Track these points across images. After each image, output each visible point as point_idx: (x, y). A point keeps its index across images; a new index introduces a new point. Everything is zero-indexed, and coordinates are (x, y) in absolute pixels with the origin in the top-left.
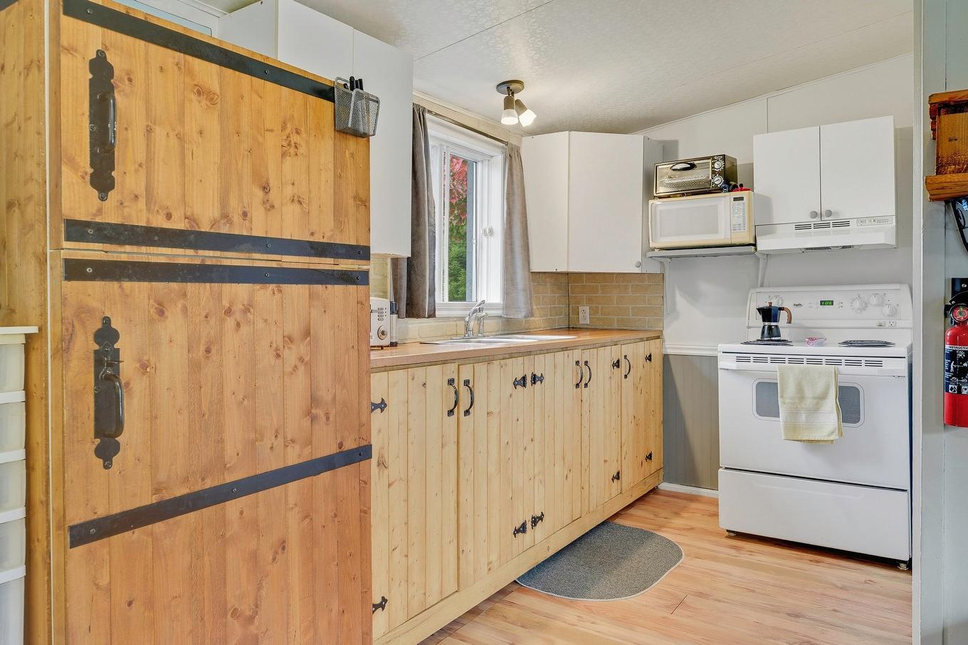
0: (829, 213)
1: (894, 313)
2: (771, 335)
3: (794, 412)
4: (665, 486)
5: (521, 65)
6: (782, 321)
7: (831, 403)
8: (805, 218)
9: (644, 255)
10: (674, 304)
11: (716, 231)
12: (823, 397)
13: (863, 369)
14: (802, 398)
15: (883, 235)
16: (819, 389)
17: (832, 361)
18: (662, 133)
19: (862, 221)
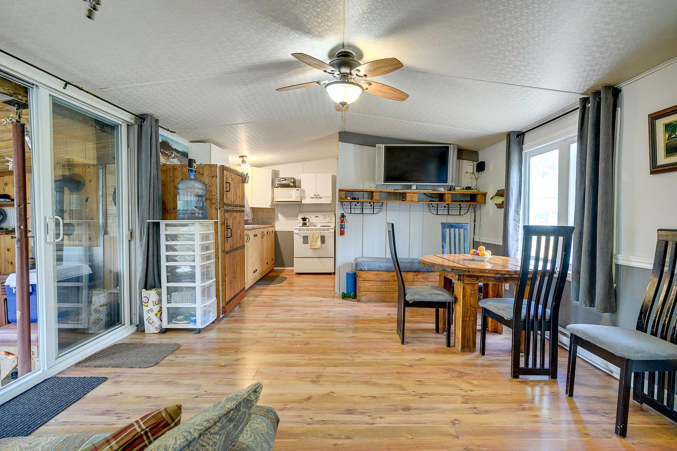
0: (318, 195)
1: (331, 219)
2: (304, 224)
3: (312, 242)
4: (275, 268)
5: (245, 152)
6: (307, 221)
7: (320, 239)
8: (313, 196)
9: (272, 203)
10: (278, 217)
11: (292, 198)
12: (318, 238)
13: (326, 231)
14: (313, 239)
15: (328, 201)
16: (317, 237)
17: (320, 230)
18: (275, 168)
19: (325, 197)
